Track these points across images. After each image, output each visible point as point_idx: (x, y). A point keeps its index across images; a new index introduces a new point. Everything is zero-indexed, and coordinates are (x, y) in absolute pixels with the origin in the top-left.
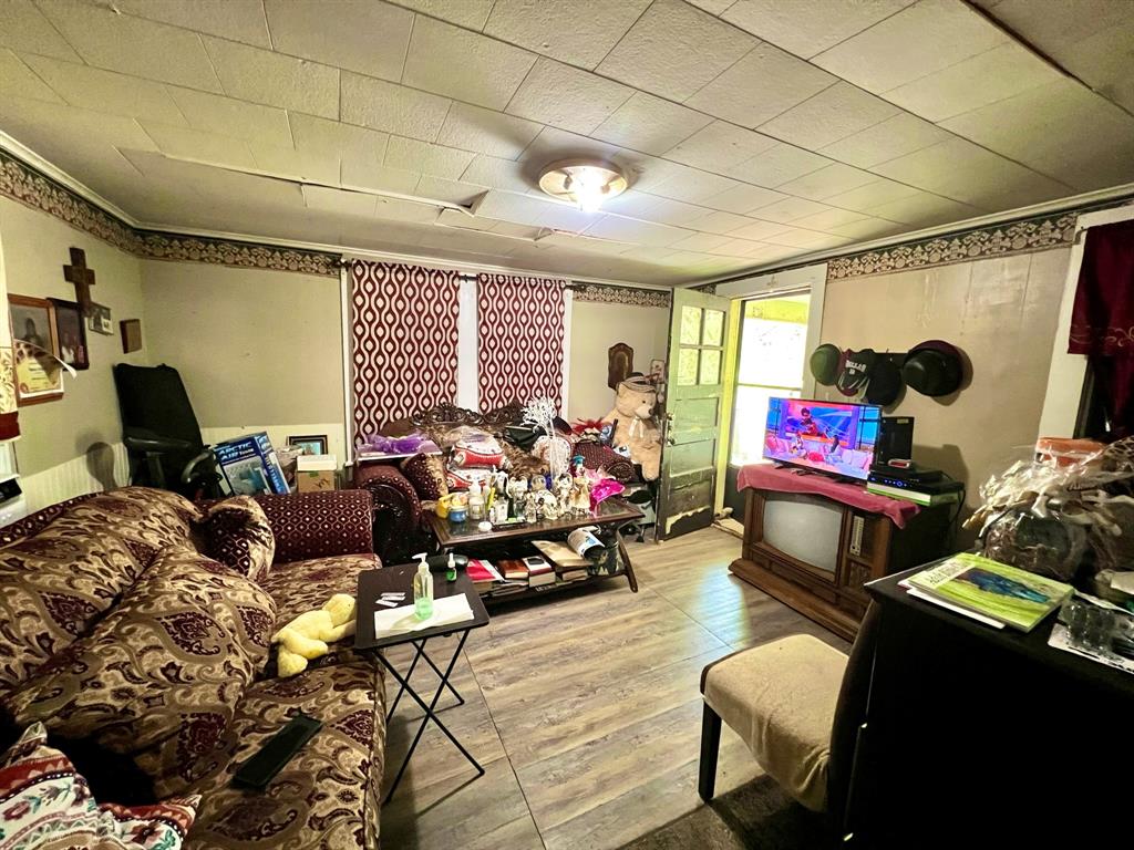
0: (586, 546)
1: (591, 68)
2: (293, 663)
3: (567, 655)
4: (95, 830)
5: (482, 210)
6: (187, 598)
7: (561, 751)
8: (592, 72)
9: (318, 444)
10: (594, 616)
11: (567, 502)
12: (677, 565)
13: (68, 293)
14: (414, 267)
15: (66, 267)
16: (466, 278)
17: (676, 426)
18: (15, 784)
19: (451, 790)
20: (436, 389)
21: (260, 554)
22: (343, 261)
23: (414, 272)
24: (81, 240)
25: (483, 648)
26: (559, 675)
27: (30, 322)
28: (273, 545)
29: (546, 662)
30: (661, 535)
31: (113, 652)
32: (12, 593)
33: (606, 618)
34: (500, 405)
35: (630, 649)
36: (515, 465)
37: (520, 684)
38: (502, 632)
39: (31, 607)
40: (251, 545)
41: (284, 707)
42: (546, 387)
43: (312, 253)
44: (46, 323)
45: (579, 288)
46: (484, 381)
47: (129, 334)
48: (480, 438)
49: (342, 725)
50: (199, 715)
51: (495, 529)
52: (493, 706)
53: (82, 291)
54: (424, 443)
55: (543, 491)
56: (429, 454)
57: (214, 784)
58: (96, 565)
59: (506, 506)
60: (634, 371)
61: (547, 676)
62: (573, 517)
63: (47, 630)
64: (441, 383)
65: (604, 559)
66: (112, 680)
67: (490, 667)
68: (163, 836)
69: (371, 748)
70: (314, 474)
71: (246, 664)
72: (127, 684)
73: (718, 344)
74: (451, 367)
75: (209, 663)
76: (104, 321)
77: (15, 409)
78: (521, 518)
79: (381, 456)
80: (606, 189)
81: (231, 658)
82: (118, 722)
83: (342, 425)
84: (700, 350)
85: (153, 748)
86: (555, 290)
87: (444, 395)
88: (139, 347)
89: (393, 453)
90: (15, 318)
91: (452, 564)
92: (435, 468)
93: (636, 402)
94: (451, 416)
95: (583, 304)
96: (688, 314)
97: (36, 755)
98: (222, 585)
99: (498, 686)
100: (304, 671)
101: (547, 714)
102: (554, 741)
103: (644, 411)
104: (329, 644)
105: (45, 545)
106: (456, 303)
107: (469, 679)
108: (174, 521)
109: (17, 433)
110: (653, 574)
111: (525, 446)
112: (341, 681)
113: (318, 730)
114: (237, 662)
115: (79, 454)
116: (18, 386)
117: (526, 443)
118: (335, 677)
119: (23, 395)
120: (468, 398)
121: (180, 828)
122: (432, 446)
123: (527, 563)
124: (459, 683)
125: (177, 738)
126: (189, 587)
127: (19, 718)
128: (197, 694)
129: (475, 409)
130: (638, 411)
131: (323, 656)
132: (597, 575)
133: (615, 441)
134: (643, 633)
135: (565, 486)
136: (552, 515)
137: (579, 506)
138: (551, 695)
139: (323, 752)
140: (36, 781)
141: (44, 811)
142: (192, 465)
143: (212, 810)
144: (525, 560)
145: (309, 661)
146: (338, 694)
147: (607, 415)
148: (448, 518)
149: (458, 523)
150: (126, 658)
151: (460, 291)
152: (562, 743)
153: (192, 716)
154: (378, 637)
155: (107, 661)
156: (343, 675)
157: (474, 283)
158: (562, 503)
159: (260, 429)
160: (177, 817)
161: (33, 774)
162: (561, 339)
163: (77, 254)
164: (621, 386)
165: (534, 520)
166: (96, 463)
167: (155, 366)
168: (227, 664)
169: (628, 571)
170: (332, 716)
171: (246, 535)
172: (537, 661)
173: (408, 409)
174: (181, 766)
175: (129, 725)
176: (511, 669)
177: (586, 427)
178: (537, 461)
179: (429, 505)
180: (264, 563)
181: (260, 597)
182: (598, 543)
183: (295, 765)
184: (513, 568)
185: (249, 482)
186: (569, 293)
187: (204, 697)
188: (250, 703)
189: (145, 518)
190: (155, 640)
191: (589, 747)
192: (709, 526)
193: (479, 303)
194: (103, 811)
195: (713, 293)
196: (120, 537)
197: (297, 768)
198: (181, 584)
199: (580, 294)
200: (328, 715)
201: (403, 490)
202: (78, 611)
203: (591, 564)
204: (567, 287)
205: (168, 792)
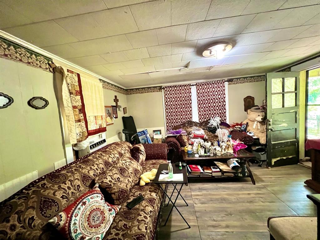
0: (232, 165)
1: (204, 20)
2: (142, 183)
3: (223, 200)
4: (103, 206)
5: (190, 67)
6: (123, 164)
7: (216, 230)
8: (205, 21)
9: (159, 132)
10: (235, 189)
11: (225, 150)
12: (276, 178)
13: (114, 104)
14: (179, 85)
15: (114, 99)
16: (193, 85)
17: (273, 124)
18: (93, 193)
19: (180, 229)
20: (186, 117)
21: (142, 157)
22: (162, 87)
23: (179, 87)
24: (116, 94)
25: (196, 191)
26: (218, 206)
27: (108, 111)
28: (145, 155)
29: (215, 201)
30: (269, 165)
31: (110, 173)
32: (100, 159)
33: (240, 191)
34: (205, 120)
35: (248, 204)
36: (209, 138)
37: (206, 205)
38: (203, 188)
39: (102, 162)
40: (140, 155)
41: (139, 193)
42: (220, 113)
43: (156, 87)
44: (111, 110)
45: (230, 81)
46: (200, 113)
47: (125, 110)
48: (199, 130)
49: (148, 200)
50: (122, 189)
51: (200, 156)
52: (197, 209)
53: (117, 103)
54: (183, 132)
55: (216, 146)
56: (183, 135)
57: (124, 205)
58: (113, 156)
59: (204, 150)
60: (255, 105)
61: (215, 205)
62: (227, 155)
63: (103, 167)
64: (188, 115)
65: (240, 171)
66: (109, 178)
67: (197, 197)
68: (113, 211)
69: (153, 208)
70: (157, 139)
71: (132, 181)
72: (111, 180)
73: (294, 90)
74: (190, 110)
75: (125, 179)
76: (120, 108)
77: (106, 126)
78: (208, 154)
79: (171, 135)
80: (225, 50)
81: (129, 179)
82: (109, 187)
83: (164, 127)
84: (283, 94)
85: (114, 194)
86: (221, 83)
87: (189, 118)
88: (126, 113)
89: (174, 134)
90: (106, 110)
91: (180, 165)
92: (185, 138)
93: (256, 116)
94: (191, 124)
95: (233, 86)
96: (275, 82)
97: (96, 189)
98: (131, 163)
99: (199, 204)
100: (145, 185)
101: (213, 217)
102: (214, 226)
103: (260, 119)
104: (150, 180)
105: (106, 151)
106: (191, 93)
107: (190, 199)
108: (127, 148)
109: (106, 131)
110: (264, 179)
111: (213, 132)
112: (151, 190)
113: (144, 200)
114: (130, 180)
115: (116, 135)
116: (107, 122)
117: (214, 131)
118: (150, 188)
119: (107, 124)
120: (195, 118)
121: (115, 211)
122: (185, 132)
123: (212, 168)
124: (188, 200)
125: (118, 193)
126: (125, 162)
127: (96, 182)
128: (122, 185)
129: (198, 122)
130: (256, 119)
131: (149, 183)
132: (238, 176)
133: (248, 130)
134: (255, 200)
135: (224, 145)
136: (219, 154)
137: (229, 152)
138: (215, 212)
139: (143, 205)
140: (95, 193)
141: (96, 199)
142: (132, 137)
143: (122, 210)
144: (212, 167)
145: (146, 183)
146: (149, 193)
147: (244, 121)
148: (187, 153)
149: (190, 154)
150: (112, 175)
151: (191, 89)
152: (216, 228)
153: (121, 189)
154: (159, 181)
155: (109, 174)
156: (151, 188)
157: (195, 86)
158: (223, 150)
159: (146, 129)
160: (116, 209)
161: (95, 192)
162: (224, 98)
163: (116, 97)
164: (249, 111)
165: (213, 155)
166: (119, 136)
167: (129, 116)
168: (128, 180)
169: (251, 175)
170: (147, 197)
171: (139, 153)
172: (212, 199)
173: (179, 122)
174: (119, 199)
175: (111, 188)
176: (203, 200)
177: (236, 125)
178: (217, 137)
179: (183, 148)
180: (143, 159)
181: (139, 167)
182: (237, 164)
183: (137, 206)
184: (207, 169)
185: (143, 141)
186: (226, 83)
187: (123, 186)
188: (133, 190)
189: (122, 147)
190: (116, 172)
191: (226, 233)
192: (297, 164)
193: (197, 91)
194: (105, 203)
195: (290, 71)
196: (117, 151)
197: (138, 207)
198: (124, 162)
199: (231, 82)
200: (146, 197)
201: (176, 144)
202: (108, 164)
203: (235, 171)
204: (225, 81)
205: (116, 203)
